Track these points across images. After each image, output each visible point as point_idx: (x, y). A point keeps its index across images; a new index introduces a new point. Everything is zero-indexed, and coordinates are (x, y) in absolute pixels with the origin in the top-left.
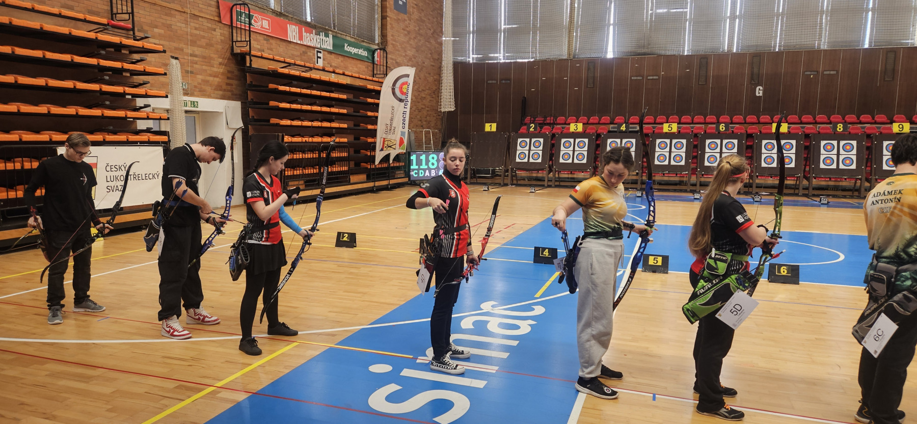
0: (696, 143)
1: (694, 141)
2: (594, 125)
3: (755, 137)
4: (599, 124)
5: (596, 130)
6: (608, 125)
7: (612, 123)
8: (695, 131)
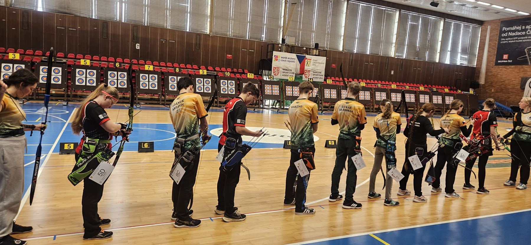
0: (102, 73)
1: (101, 71)
3: (136, 72)
7: (43, 56)
8: (102, 66)
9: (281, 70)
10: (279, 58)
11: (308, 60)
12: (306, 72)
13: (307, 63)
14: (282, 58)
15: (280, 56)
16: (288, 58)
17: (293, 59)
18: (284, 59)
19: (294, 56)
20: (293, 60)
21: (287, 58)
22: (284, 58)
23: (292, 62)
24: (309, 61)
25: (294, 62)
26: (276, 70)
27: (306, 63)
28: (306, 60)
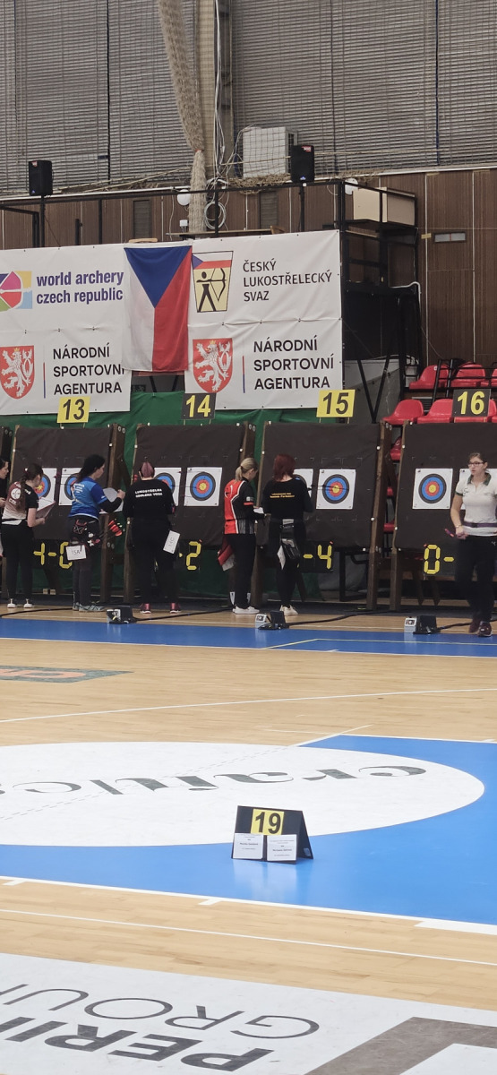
9: (44, 358)
10: (30, 288)
11: (209, 272)
12: (202, 351)
13: (206, 292)
14: (41, 281)
15: (29, 274)
16: (81, 279)
17: (108, 277)
18: (58, 289)
19: (112, 257)
20: (107, 286)
21: (74, 279)
22: (52, 280)
23: (103, 296)
24: (218, 274)
25: (116, 295)
26: (18, 361)
27: (196, 291)
28: (196, 274)
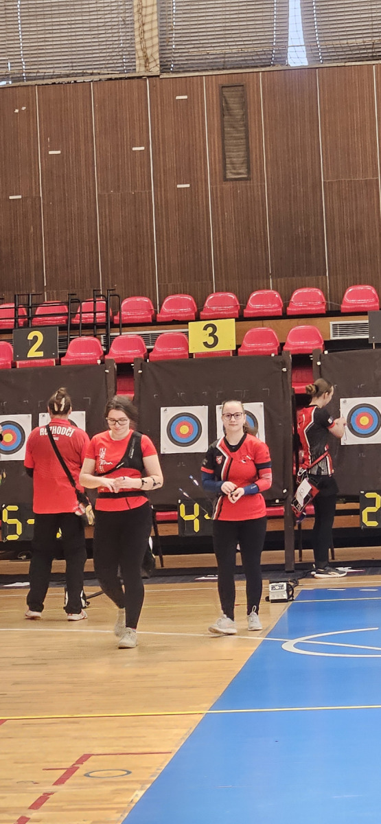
2: (266, 322)
4: (285, 316)
5: (279, 341)
6: (319, 321)
7: (334, 313)
